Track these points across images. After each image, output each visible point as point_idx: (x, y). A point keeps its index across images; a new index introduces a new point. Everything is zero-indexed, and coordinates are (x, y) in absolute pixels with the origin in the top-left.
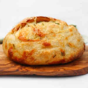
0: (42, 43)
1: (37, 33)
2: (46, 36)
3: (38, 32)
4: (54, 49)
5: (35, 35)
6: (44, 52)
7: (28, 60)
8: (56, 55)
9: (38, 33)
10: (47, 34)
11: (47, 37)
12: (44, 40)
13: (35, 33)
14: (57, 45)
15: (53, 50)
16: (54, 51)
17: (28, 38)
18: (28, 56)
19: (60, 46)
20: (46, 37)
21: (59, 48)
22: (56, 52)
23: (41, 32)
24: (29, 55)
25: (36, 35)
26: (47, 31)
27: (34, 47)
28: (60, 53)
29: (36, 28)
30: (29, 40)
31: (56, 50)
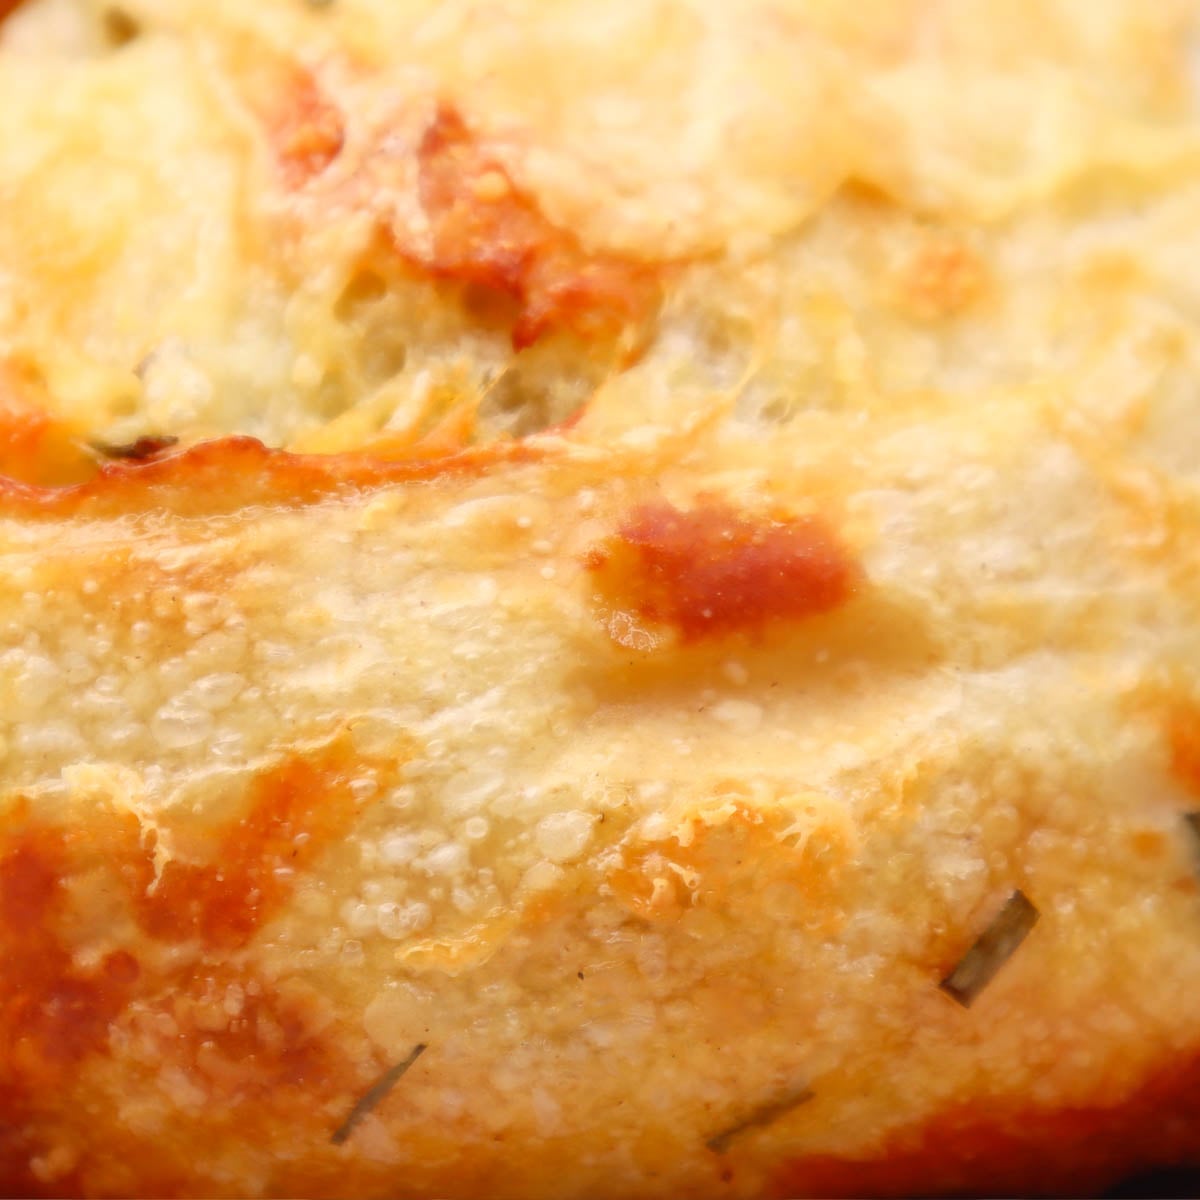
0: (594, 536)
1: (384, 235)
2: (674, 301)
3: (439, 198)
4: (985, 725)
5: (326, 282)
6: (654, 826)
7: (137, 1114)
8: (1022, 913)
9: (419, 231)
10: (712, 255)
11: (718, 337)
12: (641, 438)
13: (352, 233)
14: (1059, 592)
15: (945, 748)
16: (980, 765)
17: (127, 406)
18: (123, 964)
19: (1148, 617)
20: (677, 348)
21: (1126, 673)
22: (1032, 817)
23: (519, 201)
24: (170, 954)
25: (363, 284)
26: (701, 141)
27: (325, 680)
28: (1147, 844)
29: (362, 65)
30: (144, 450)
31: (1033, 744)
